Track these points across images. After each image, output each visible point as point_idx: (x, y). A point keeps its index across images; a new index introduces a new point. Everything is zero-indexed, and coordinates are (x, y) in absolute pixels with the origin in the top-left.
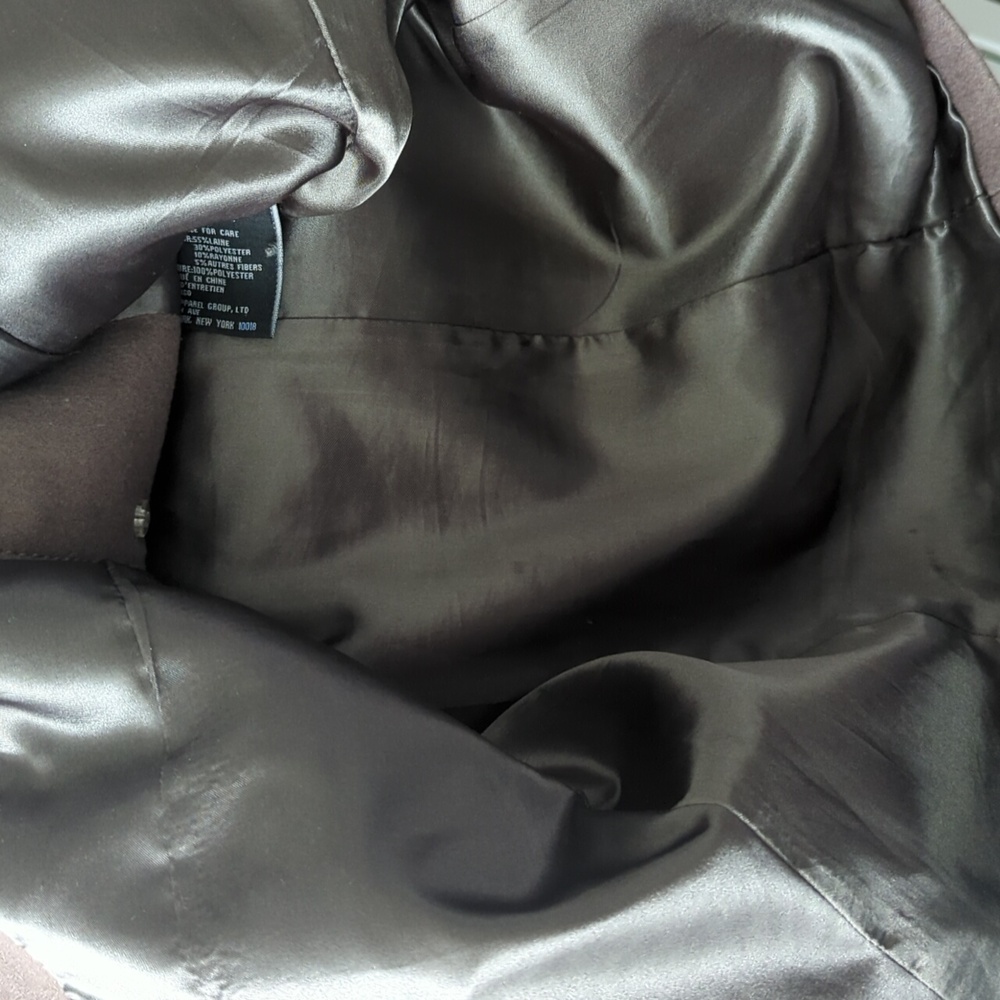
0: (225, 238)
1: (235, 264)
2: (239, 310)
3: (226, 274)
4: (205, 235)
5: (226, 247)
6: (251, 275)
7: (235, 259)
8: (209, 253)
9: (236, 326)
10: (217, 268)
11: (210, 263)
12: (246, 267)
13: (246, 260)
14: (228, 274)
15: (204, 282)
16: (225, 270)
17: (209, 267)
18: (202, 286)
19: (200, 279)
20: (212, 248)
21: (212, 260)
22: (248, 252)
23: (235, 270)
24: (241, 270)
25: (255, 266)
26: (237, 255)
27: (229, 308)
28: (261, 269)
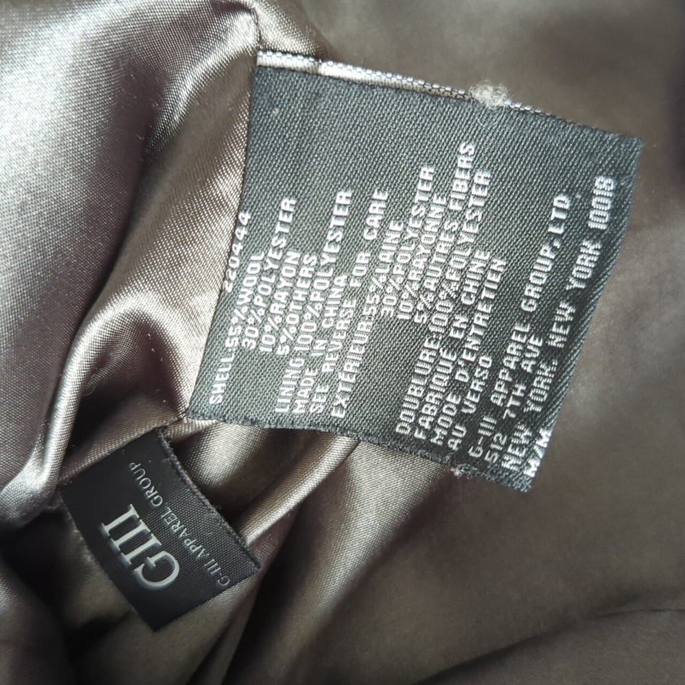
0: (383, 229)
1: (448, 214)
2: (557, 222)
3: (465, 246)
4: (366, 280)
5: (403, 234)
6: (482, 177)
7: (436, 211)
8: (406, 280)
9: (595, 235)
10: (445, 267)
11: (431, 284)
12: (460, 186)
13: (442, 185)
14: (465, 239)
15: (470, 311)
16: (455, 245)
17: (439, 288)
18: (479, 320)
19: (461, 320)
20: (398, 270)
21: (424, 276)
22: (426, 173)
23: (459, 216)
24: (464, 203)
25: (463, 162)
26: (428, 204)
27: (546, 251)
28: (471, 148)
